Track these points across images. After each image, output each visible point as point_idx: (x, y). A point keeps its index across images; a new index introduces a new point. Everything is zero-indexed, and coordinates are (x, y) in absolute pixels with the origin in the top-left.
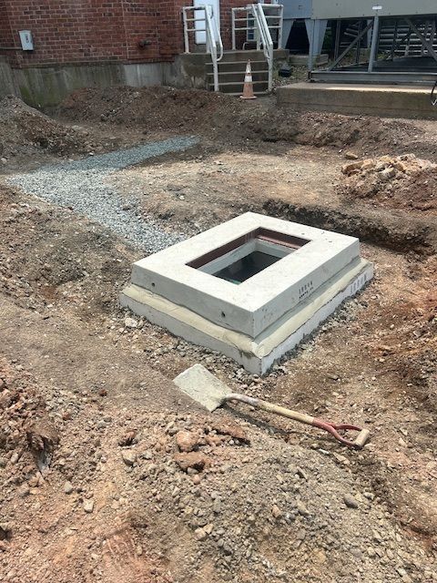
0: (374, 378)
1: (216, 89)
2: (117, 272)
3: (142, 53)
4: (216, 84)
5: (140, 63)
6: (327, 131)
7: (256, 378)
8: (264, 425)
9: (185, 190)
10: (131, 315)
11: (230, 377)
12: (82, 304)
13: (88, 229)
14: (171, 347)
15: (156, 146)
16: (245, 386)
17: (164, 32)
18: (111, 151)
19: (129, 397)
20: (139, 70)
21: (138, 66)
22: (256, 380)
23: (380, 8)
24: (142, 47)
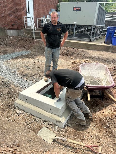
0: (94, 126)
1: (34, 38)
2: (12, 94)
3: (12, 27)
4: (34, 37)
5: (12, 30)
6: (66, 52)
7: (62, 129)
8: (68, 146)
9: (30, 67)
10: (18, 109)
11: (54, 129)
12: (2, 106)
13: (2, 81)
14: (33, 120)
15: (18, 53)
16: (59, 132)
17: (19, 22)
18: (5, 54)
19: (27, 146)
20: (12, 31)
21: (11, 30)
22: (62, 130)
23: (76, 22)
24: (12, 25)
